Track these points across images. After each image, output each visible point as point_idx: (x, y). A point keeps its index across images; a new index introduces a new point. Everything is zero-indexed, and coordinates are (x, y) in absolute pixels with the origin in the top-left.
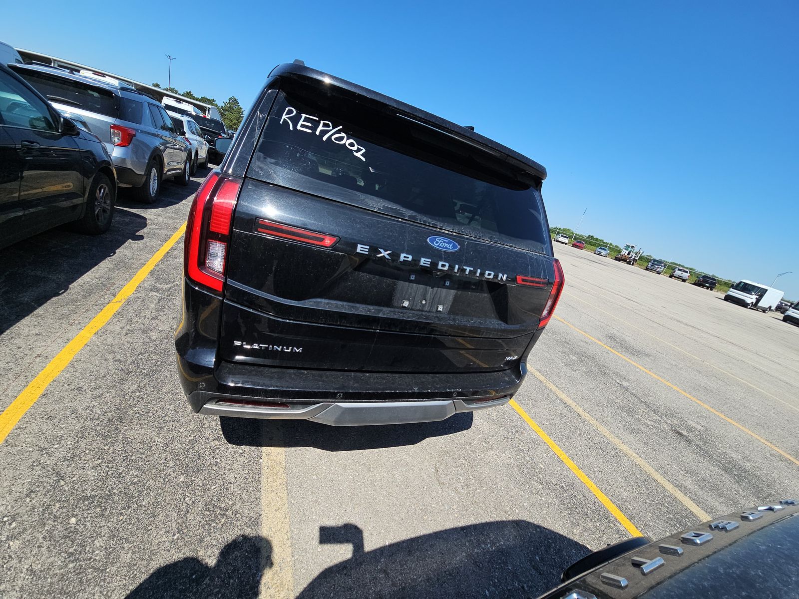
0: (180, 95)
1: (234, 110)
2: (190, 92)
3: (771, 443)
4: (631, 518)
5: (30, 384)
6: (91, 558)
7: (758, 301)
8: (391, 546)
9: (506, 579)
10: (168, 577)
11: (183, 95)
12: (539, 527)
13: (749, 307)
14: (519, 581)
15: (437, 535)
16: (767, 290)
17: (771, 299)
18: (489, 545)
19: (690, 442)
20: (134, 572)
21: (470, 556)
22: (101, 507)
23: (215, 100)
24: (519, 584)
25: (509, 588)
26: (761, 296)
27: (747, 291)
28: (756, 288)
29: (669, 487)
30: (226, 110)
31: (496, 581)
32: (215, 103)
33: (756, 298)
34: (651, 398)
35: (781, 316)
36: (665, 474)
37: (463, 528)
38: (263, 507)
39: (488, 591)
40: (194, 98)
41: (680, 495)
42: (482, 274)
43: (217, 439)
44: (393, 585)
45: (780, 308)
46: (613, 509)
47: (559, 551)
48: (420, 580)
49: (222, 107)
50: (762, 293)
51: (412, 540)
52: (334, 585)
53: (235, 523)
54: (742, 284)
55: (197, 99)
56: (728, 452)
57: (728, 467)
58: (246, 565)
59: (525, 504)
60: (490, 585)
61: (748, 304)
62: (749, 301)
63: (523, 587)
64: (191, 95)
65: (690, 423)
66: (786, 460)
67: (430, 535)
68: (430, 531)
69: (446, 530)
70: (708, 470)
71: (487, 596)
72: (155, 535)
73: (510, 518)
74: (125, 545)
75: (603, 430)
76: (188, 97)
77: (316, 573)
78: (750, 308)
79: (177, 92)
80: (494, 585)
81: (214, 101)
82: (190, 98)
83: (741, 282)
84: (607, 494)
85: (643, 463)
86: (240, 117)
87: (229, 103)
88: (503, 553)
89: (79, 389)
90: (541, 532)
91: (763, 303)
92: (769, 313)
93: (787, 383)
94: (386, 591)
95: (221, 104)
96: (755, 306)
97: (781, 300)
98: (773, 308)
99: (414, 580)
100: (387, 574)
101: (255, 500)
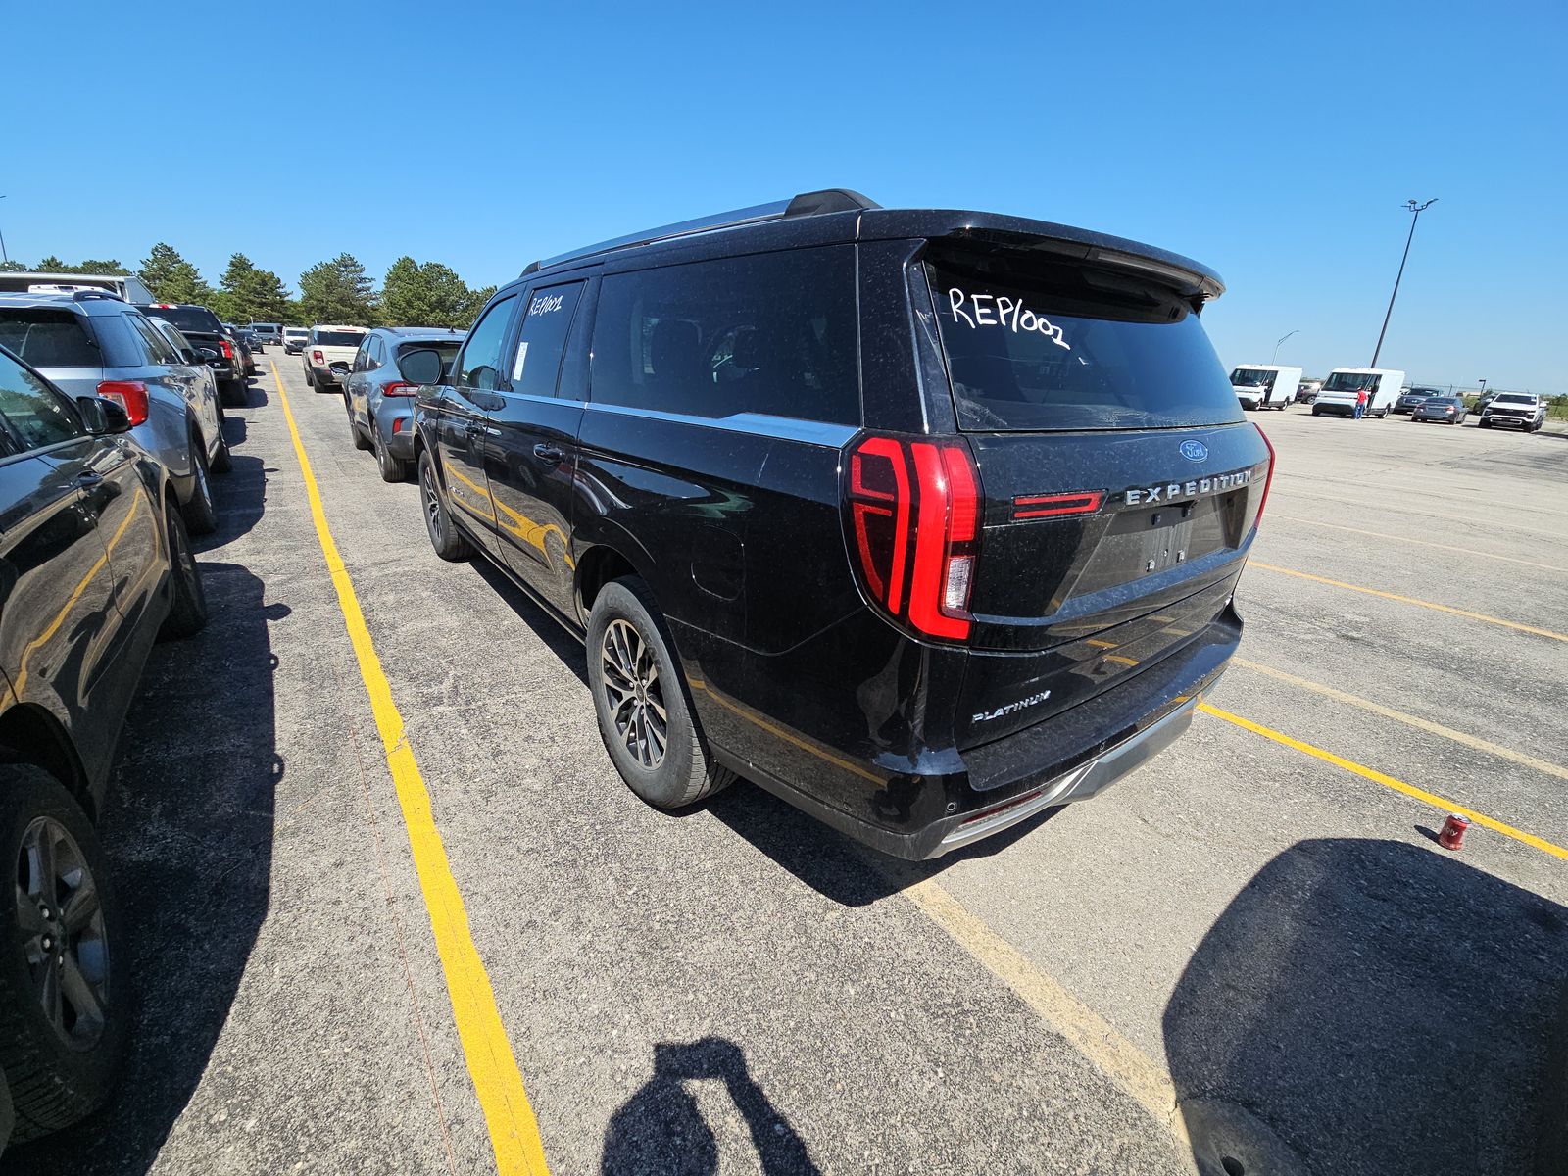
0: (31, 271)
1: (171, 273)
2: (53, 259)
3: (1456, 608)
4: (1406, 780)
5: (441, 954)
6: (869, 1167)
7: (1268, 393)
8: (1200, 949)
9: (1358, 926)
10: (995, 1131)
11: (40, 270)
12: (1327, 841)
13: (1258, 408)
16: (1275, 373)
17: (1286, 387)
18: (1300, 893)
19: (1370, 644)
20: (946, 1151)
21: (1295, 917)
22: (793, 1086)
23: (117, 261)
26: (1271, 385)
27: (1248, 381)
28: (1260, 375)
29: (1405, 718)
30: (154, 278)
31: (1351, 933)
32: (120, 267)
33: (1265, 390)
34: (1276, 599)
35: (1309, 408)
36: (1386, 702)
37: (1253, 884)
38: (1001, 976)
39: (1356, 950)
40: (66, 270)
41: (1424, 724)
43: (827, 909)
44: (1255, 997)
45: (1302, 397)
46: (1375, 776)
47: (1376, 862)
48: (1276, 976)
49: (141, 272)
50: (1270, 379)
51: (1216, 929)
52: (1194, 1034)
53: (990, 1015)
54: (1238, 373)
55: (75, 271)
56: (1422, 641)
57: (1440, 661)
58: (1069, 1065)
59: (1285, 818)
60: (1350, 942)
61: (1256, 404)
62: (1255, 398)
64: (58, 264)
65: (1349, 617)
66: (1493, 626)
68: (1222, 908)
69: (1237, 897)
70: (1427, 676)
72: (911, 1085)
73: (1287, 845)
74: (892, 1122)
75: (1266, 670)
76: (52, 272)
77: (1160, 1031)
78: (1260, 409)
79: (22, 268)
80: (1356, 940)
81: (117, 264)
82: (58, 272)
83: (1236, 370)
84: (1354, 760)
85: (1352, 698)
86: (194, 284)
87: (155, 260)
88: (1324, 895)
89: (531, 924)
90: (1336, 846)
91: (1277, 396)
92: (1288, 409)
93: (1399, 512)
94: (1256, 1009)
95: (136, 267)
96: (1266, 404)
97: (1301, 381)
98: (1292, 399)
99: (1270, 980)
100: (1234, 988)
101: (980, 972)
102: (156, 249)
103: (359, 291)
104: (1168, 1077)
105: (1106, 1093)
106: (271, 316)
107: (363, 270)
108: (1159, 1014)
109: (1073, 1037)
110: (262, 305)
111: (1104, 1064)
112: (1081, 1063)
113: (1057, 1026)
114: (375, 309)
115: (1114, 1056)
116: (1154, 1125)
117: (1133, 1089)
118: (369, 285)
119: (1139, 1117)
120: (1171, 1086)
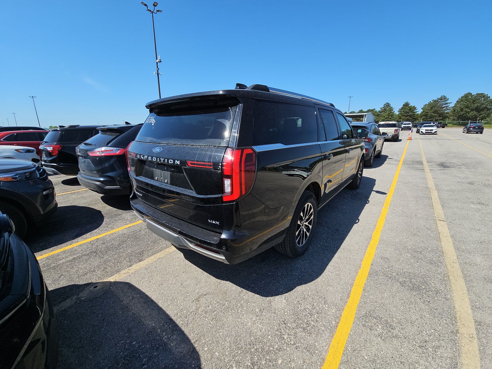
1: (387, 110)
9: (146, 352)
14: (148, 361)
15: (160, 309)
18: (166, 337)
24: (145, 361)
25: (140, 355)
31: (143, 347)
39: (135, 343)
42: (168, 161)
44: (128, 303)
48: (133, 311)
60: (139, 343)
63: (144, 365)
67: (158, 306)
71: (132, 343)
80: (139, 346)
81: (375, 109)
87: (384, 107)
88: (164, 347)
94: (125, 302)
95: (379, 110)
99: (132, 309)
100: (132, 299)
101: (149, 256)
102: (385, 104)
103: (444, 107)
104: (116, 281)
105: (118, 271)
106: (408, 119)
107: (448, 100)
108: (130, 282)
109: (130, 268)
110: (407, 116)
111: (123, 272)
112: (125, 269)
113: (133, 266)
114: (447, 113)
115: (124, 273)
116: (109, 277)
117: (117, 275)
118: (448, 105)
119: (112, 275)
120: (114, 281)
